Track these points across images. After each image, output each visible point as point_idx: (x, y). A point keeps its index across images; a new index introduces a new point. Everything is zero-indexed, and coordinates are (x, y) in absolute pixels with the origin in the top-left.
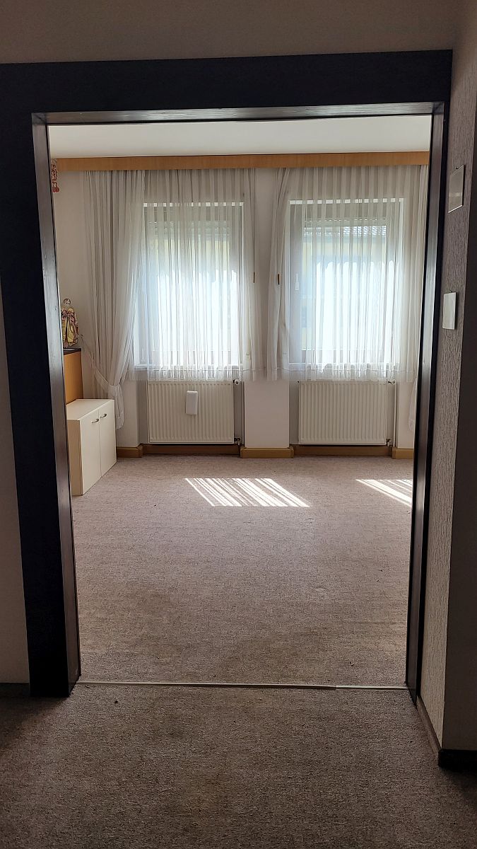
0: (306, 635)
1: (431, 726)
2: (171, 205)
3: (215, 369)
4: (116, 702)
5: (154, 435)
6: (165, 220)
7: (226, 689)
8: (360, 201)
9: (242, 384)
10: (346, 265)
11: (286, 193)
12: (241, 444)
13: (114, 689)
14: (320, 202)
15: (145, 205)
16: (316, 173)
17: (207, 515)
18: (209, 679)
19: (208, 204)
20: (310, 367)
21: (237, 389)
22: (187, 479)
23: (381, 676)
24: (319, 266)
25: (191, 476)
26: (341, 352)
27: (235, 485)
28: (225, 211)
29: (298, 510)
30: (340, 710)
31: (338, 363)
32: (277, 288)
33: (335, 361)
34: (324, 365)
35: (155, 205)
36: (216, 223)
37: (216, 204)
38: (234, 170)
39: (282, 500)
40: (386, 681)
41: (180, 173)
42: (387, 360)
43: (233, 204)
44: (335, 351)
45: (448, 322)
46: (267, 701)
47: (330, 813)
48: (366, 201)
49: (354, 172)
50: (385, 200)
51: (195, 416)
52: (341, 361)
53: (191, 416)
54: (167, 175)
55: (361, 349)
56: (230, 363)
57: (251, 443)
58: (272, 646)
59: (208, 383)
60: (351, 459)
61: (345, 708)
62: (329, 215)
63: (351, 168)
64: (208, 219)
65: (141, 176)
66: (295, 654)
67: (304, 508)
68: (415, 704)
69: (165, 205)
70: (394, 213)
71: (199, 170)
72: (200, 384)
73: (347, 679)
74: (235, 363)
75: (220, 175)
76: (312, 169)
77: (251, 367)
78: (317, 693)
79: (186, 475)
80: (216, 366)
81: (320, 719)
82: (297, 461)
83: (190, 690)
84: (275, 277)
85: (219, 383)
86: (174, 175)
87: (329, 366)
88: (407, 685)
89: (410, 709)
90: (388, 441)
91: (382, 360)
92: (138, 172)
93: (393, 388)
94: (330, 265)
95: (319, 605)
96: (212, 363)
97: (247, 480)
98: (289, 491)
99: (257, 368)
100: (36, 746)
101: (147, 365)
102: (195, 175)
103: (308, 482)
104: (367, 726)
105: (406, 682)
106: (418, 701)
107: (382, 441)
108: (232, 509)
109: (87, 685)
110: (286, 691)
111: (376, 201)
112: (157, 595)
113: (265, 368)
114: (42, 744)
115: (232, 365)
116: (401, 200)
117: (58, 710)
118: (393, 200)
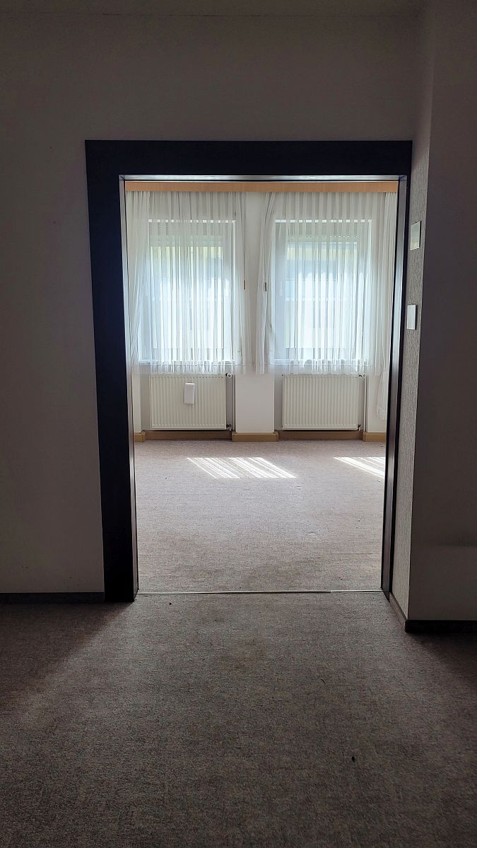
0: (304, 562)
1: (400, 608)
2: (173, 221)
3: (210, 364)
4: (170, 604)
5: (156, 422)
6: (167, 234)
7: (249, 595)
8: (335, 221)
9: (233, 378)
10: (323, 276)
11: (273, 213)
12: (232, 430)
13: (166, 597)
14: (301, 221)
15: (150, 221)
16: (298, 197)
17: (212, 485)
18: (236, 589)
19: (205, 221)
20: (292, 362)
21: (229, 381)
22: (188, 458)
23: (362, 585)
24: (300, 275)
25: (192, 455)
26: (320, 349)
27: (231, 462)
28: (219, 227)
29: (287, 481)
30: (335, 604)
31: (316, 359)
32: (265, 294)
33: (314, 358)
34: (305, 360)
35: (159, 221)
36: (212, 237)
37: (212, 221)
38: (227, 193)
39: (274, 474)
40: (366, 587)
41: (181, 195)
42: (358, 357)
43: (227, 221)
44: (314, 349)
45: (411, 325)
46: (282, 600)
47: (333, 657)
48: (340, 221)
49: (330, 196)
50: (356, 221)
51: (192, 405)
52: (320, 358)
53: (189, 405)
54: (169, 195)
55: (337, 347)
56: (223, 358)
57: (240, 429)
58: (280, 569)
59: (204, 377)
60: (329, 442)
61: (338, 603)
62: (309, 233)
63: (327, 193)
64: (205, 233)
65: (146, 196)
66: (299, 574)
67: (292, 479)
68: (388, 599)
69: (167, 221)
70: (363, 231)
71: (197, 193)
72: (197, 377)
73: (338, 587)
74: (228, 358)
75: (215, 196)
76: (294, 193)
77: (242, 363)
78: (317, 595)
79: (187, 455)
80: (211, 361)
81: (321, 609)
82: (281, 444)
83: (224, 596)
84: (263, 284)
85: (213, 377)
86: (175, 195)
87: (309, 362)
88: (382, 589)
89: (384, 602)
90: (359, 426)
91: (354, 356)
92: (145, 193)
93: (363, 381)
94: (310, 275)
95: (312, 544)
96: (208, 359)
97: (241, 459)
98: (278, 466)
99: (247, 363)
100: (119, 629)
101: (151, 361)
102: (193, 196)
103: (294, 459)
104: (354, 612)
105: (382, 587)
106: (390, 595)
107: (354, 426)
108: (232, 481)
109: (146, 595)
110: (294, 595)
111: (348, 221)
112: (184, 540)
113: (254, 363)
114: (122, 628)
115: (225, 360)
116: (370, 221)
117: (128, 609)
118: (363, 221)
